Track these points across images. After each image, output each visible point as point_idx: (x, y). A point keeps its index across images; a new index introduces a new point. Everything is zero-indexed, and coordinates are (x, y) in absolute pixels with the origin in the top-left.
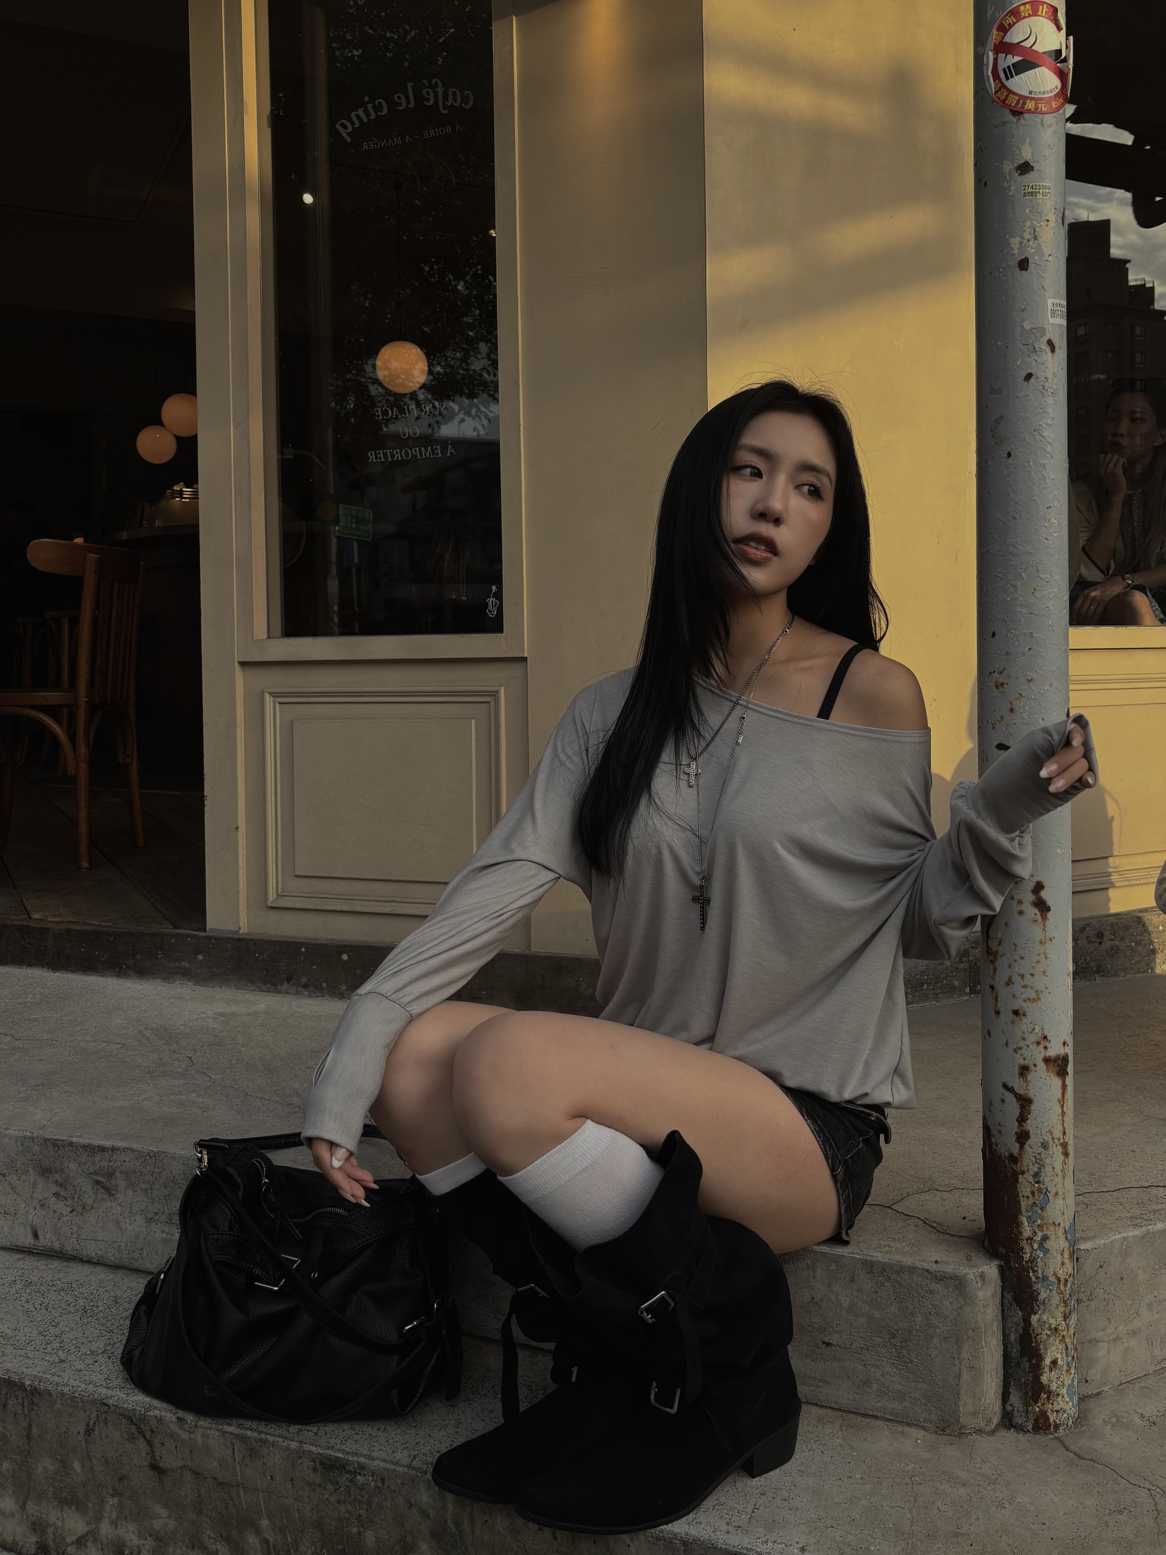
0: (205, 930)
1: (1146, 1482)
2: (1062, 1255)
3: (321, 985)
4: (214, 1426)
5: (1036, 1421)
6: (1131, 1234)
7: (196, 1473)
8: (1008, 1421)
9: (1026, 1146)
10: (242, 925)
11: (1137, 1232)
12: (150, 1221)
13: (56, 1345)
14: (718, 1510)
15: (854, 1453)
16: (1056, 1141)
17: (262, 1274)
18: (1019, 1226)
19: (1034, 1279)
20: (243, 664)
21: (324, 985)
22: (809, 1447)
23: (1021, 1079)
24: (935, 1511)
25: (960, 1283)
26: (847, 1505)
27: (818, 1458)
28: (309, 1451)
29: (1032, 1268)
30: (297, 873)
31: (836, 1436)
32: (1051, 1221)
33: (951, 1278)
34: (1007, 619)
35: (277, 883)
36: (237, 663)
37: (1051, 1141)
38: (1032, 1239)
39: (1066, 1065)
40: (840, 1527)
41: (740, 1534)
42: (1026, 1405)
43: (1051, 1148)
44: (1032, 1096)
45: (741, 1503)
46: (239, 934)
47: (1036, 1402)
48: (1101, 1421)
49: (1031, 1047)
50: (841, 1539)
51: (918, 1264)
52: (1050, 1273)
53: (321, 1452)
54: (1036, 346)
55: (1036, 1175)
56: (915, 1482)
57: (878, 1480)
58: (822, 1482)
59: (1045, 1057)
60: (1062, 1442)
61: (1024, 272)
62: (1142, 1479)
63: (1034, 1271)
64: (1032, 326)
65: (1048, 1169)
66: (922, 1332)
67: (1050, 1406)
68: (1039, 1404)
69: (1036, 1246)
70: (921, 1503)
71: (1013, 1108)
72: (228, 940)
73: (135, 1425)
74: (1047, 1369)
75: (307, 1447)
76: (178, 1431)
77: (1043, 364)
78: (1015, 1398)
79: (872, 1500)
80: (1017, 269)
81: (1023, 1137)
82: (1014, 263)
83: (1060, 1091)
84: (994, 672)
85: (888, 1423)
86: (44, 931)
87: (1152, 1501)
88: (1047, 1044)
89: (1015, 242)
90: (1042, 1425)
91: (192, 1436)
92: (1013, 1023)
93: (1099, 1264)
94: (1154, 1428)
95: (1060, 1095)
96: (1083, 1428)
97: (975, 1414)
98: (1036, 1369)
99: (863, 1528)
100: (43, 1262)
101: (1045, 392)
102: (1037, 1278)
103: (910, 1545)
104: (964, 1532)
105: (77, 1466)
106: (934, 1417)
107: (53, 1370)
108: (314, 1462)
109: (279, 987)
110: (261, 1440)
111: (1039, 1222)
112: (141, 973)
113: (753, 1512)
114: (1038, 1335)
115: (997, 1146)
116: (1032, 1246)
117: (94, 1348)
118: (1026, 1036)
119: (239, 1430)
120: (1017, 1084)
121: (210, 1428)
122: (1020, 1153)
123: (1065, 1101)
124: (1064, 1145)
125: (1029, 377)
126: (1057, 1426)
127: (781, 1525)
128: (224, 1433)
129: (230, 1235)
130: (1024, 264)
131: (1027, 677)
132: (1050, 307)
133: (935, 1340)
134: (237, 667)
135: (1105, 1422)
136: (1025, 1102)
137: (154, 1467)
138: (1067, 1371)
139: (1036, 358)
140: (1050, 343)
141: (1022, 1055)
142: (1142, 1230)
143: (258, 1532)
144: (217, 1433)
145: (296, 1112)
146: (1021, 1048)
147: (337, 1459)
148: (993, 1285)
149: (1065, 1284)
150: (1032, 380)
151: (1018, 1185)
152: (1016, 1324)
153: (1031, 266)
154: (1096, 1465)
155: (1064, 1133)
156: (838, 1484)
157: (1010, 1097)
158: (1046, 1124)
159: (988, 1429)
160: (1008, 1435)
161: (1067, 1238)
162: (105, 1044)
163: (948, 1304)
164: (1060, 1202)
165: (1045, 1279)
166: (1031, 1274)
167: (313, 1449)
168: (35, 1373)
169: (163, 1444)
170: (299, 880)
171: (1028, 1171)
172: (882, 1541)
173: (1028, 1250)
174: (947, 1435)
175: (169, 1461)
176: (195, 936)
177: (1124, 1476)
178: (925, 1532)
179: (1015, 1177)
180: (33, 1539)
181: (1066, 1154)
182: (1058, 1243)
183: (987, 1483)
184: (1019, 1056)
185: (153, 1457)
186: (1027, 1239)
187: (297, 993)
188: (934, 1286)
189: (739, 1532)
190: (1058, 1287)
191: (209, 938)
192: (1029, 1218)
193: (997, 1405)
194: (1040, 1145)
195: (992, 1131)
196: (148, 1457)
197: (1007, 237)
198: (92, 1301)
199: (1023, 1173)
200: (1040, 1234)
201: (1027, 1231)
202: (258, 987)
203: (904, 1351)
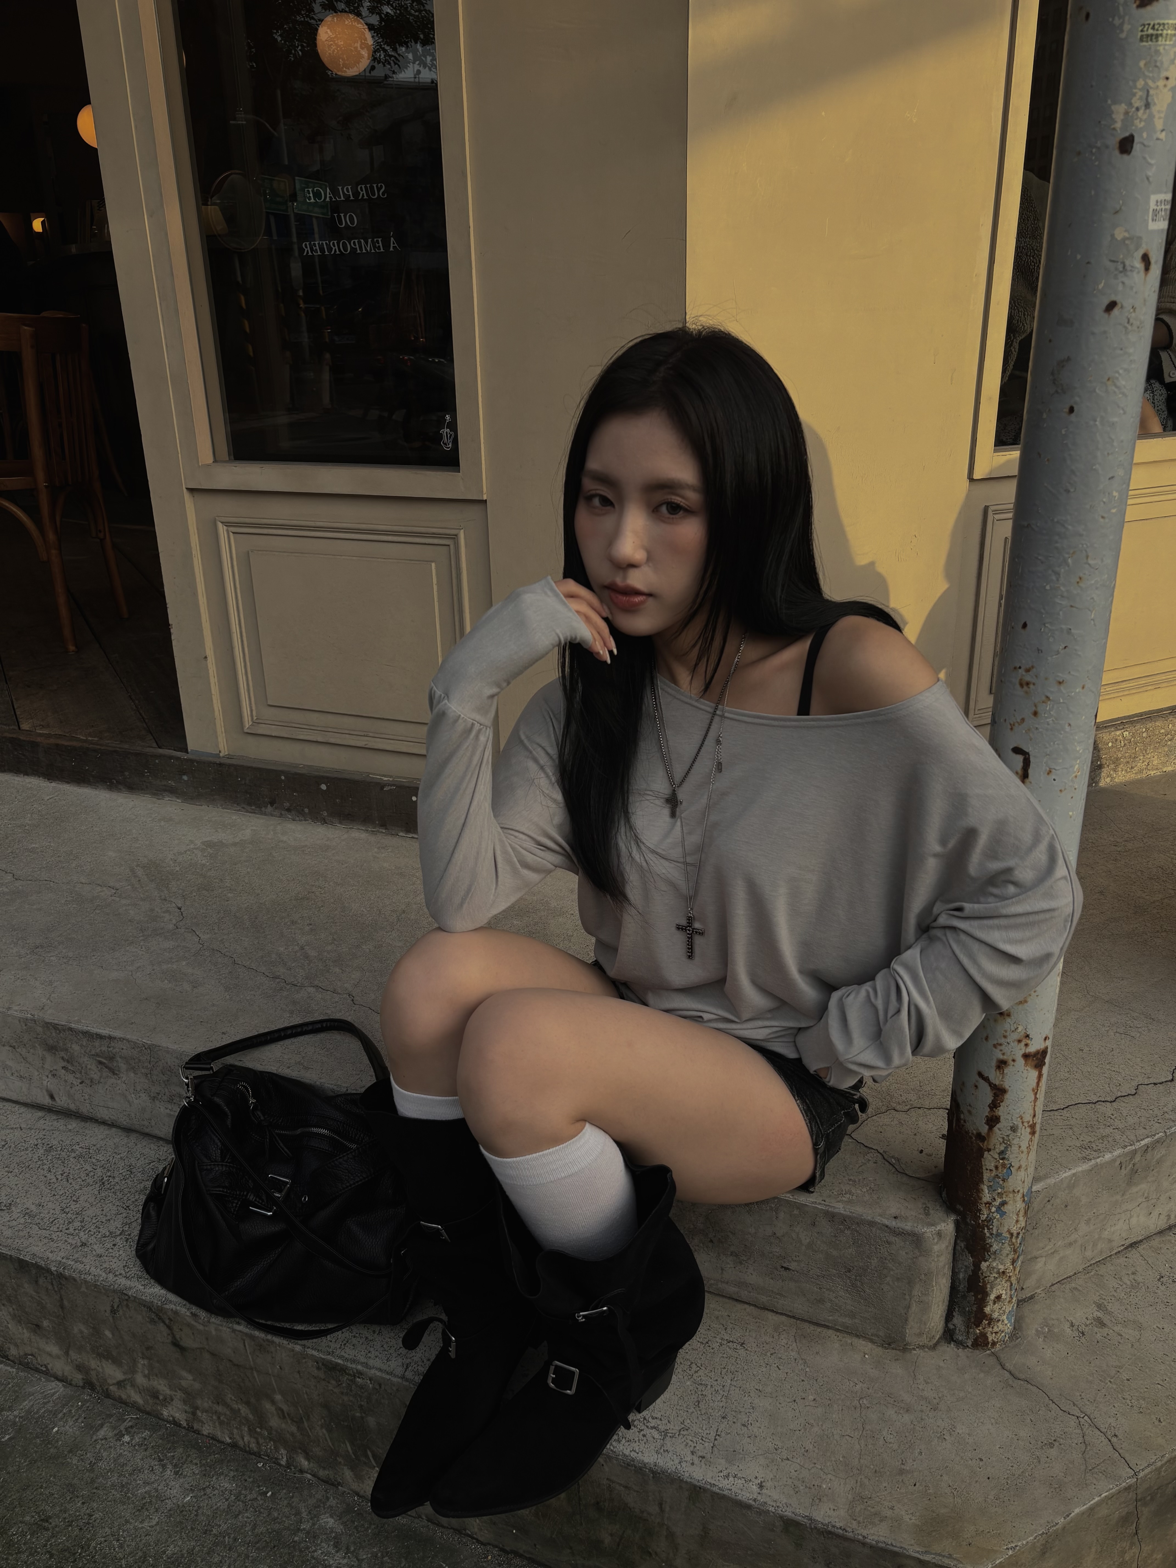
0: (186, 751)
1: (1075, 1408)
2: (1018, 1215)
3: (303, 810)
4: (224, 1324)
5: (976, 1340)
6: (1080, 1169)
7: (213, 1354)
8: (949, 1337)
9: (995, 1129)
10: (221, 748)
11: (1086, 1166)
12: (154, 1099)
13: (77, 1224)
14: (684, 1436)
15: (808, 1370)
16: (1026, 1124)
17: (255, 1200)
18: (979, 1192)
19: (988, 1235)
20: (191, 490)
21: (306, 810)
22: (766, 1360)
23: (998, 1072)
24: (881, 1442)
25: (917, 1239)
26: (801, 1432)
27: (774, 1375)
28: (312, 1355)
29: (987, 1226)
30: (270, 703)
31: (791, 1348)
32: (1011, 1190)
33: (909, 1234)
34: (1043, 611)
35: (251, 711)
36: (185, 490)
37: (1020, 1125)
38: (990, 1204)
39: (1044, 1057)
40: (795, 1460)
41: (704, 1466)
42: (968, 1327)
43: (1019, 1131)
44: (1007, 1087)
45: (704, 1429)
46: (220, 757)
47: (977, 1326)
48: (1034, 1332)
49: (1012, 1044)
50: (796, 1474)
51: (878, 1219)
52: (1004, 1231)
53: (323, 1357)
54: (1127, 263)
55: (1002, 1153)
56: (863, 1405)
57: (829, 1402)
58: (778, 1404)
59: (1025, 1053)
60: (998, 1359)
61: (1125, 156)
62: (1072, 1403)
63: (989, 1229)
64: (1127, 235)
65: (1015, 1148)
66: (876, 1271)
67: (990, 1329)
68: (980, 1328)
69: (993, 1209)
70: (869, 1432)
71: (986, 1095)
72: (210, 764)
73: (154, 1313)
74: (991, 1303)
75: (310, 1352)
76: (193, 1323)
77: (1132, 288)
78: (958, 1321)
79: (824, 1427)
80: (1117, 152)
81: (993, 1121)
82: (1113, 142)
83: (1036, 1081)
84: (1020, 668)
85: (838, 1334)
86: (34, 745)
87: (1079, 1431)
88: (1029, 1042)
89: (1119, 111)
90: (981, 1343)
91: (206, 1329)
92: (995, 1021)
93: (1048, 1199)
94: (1083, 1340)
95: (1035, 1085)
96: (1017, 1341)
97: (920, 1334)
98: (982, 1301)
99: (815, 1461)
100: (62, 1122)
101: (1129, 327)
102: (992, 1234)
103: (859, 1483)
104: (908, 1468)
105: (108, 1333)
106: (881, 1334)
107: (76, 1256)
108: (317, 1363)
109: (263, 809)
110: (268, 1340)
111: (1000, 1190)
112: (132, 788)
113: (716, 1439)
114: (986, 1277)
115: (965, 1121)
116: (990, 1210)
117: (112, 1229)
118: (1008, 1034)
119: (247, 1330)
120: (993, 1075)
121: (222, 1325)
122: (988, 1134)
123: (1039, 1089)
124: (1033, 1127)
125: (1112, 306)
126: (994, 1344)
127: (741, 1456)
128: (234, 1331)
129: (222, 1165)
130: (1126, 145)
131: (1058, 679)
132: (1152, 206)
133: (888, 1279)
134: (187, 495)
135: (1038, 1333)
136: (999, 1092)
137: (176, 1344)
138: (1009, 1302)
139: (1125, 280)
140: (1146, 259)
141: (1001, 1050)
142: (1091, 1164)
143: (273, 1402)
144: (228, 1330)
145: (281, 989)
146: (1001, 1045)
147: (337, 1364)
148: (948, 1239)
149: (1017, 1237)
150: (1116, 311)
151: (983, 1160)
152: (966, 1266)
153: (1137, 147)
154: (1029, 1386)
155: (1034, 1116)
156: (792, 1407)
157: (983, 1084)
158: (1018, 1111)
159: (931, 1343)
160: (948, 1349)
161: (1024, 1201)
162: (99, 888)
163: (904, 1253)
164: (1022, 1173)
165: (999, 1235)
166: (986, 1231)
167: (315, 1353)
168: (59, 1259)
169: (181, 1330)
170: (272, 709)
171: (995, 1148)
172: (833, 1478)
173: (985, 1212)
174: (893, 1349)
175: (188, 1342)
176: (178, 759)
177: (1055, 1401)
178: (872, 1467)
179: (980, 1153)
180: (80, 1376)
181: (1033, 1133)
182: (1015, 1205)
183: (929, 1408)
184: (997, 1051)
185: (174, 1337)
186: (986, 1204)
187: (281, 816)
188: (892, 1239)
189: (703, 1463)
190: (1011, 1240)
191: (191, 761)
192: (989, 1187)
193: (940, 1326)
194: (1009, 1128)
195: (962, 1109)
196: (170, 1337)
197: (1109, 102)
198: (108, 1170)
199: (989, 1150)
200: (999, 1201)
201: (986, 1196)
202: (243, 808)
203: (859, 1284)
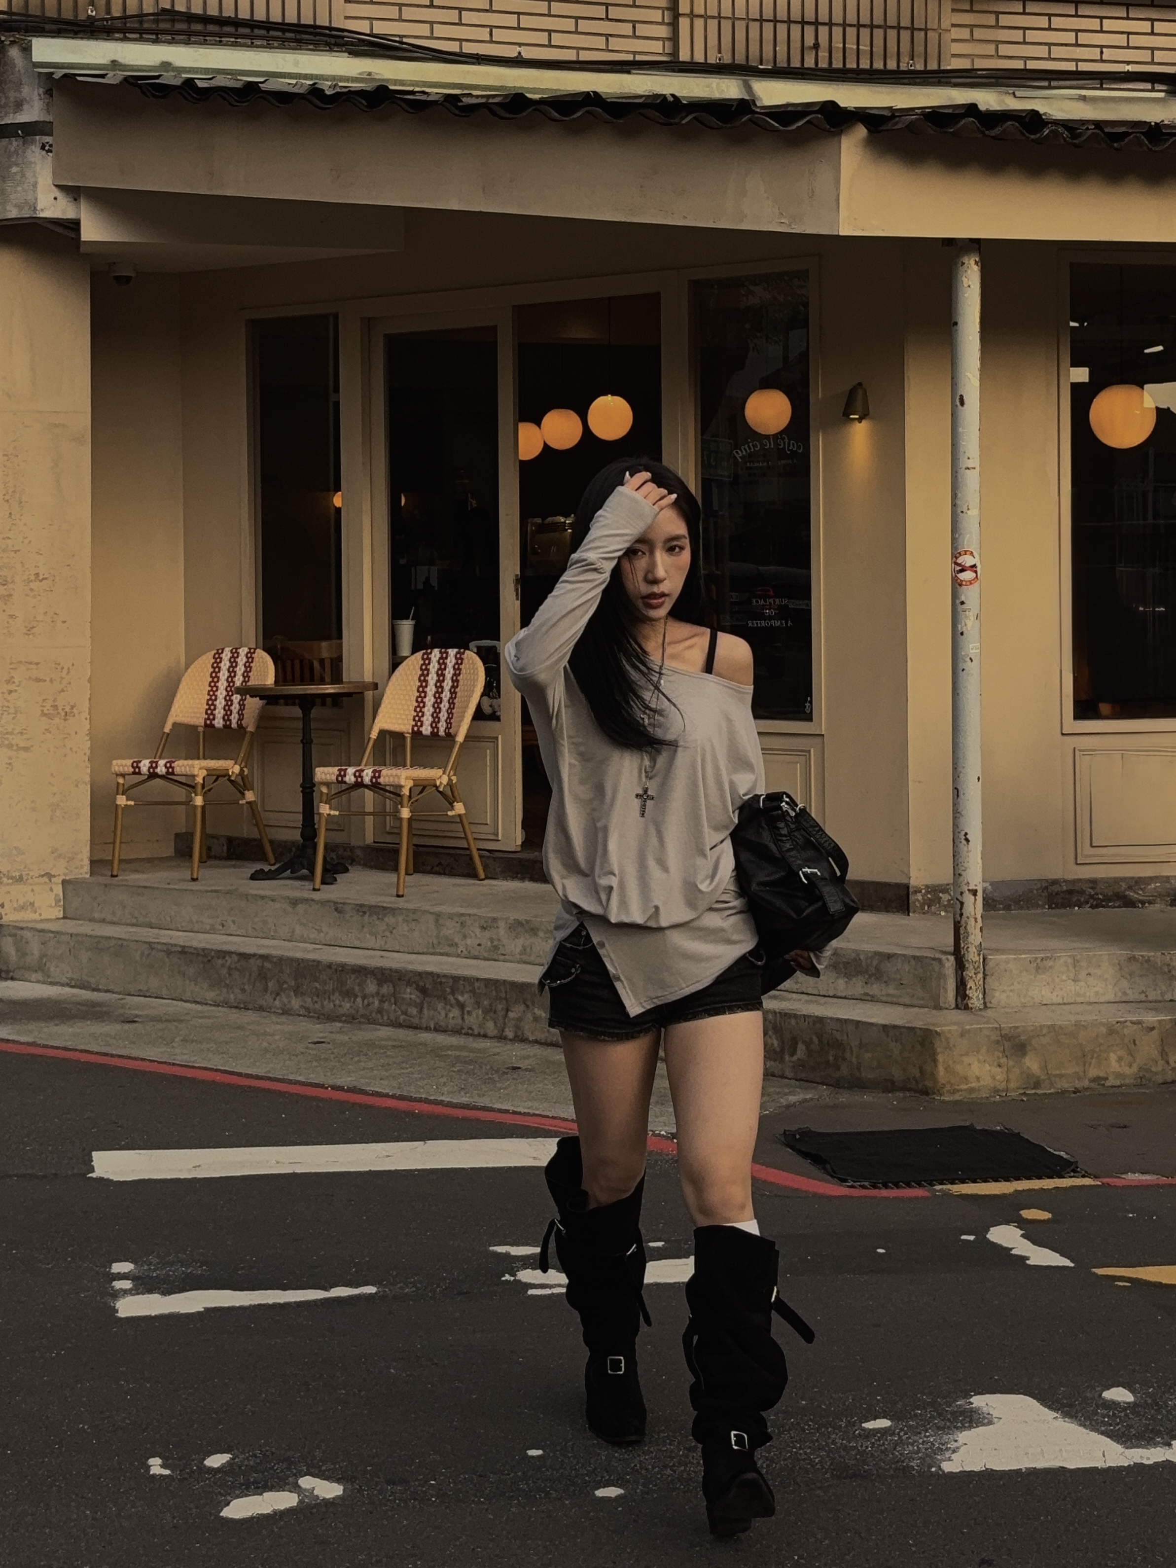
2: (974, 953)
5: (965, 1006)
8: (957, 1007)
16: (972, 917)
19: (965, 963)
23: (961, 896)
25: (940, 960)
29: (965, 959)
32: (970, 942)
33: (938, 959)
37: (970, 916)
38: (963, 948)
39: (976, 892)
42: (962, 1001)
43: (970, 919)
44: (964, 901)
47: (965, 1000)
48: (989, 1010)
49: (964, 886)
51: (929, 956)
52: (970, 960)
54: (966, 660)
55: (965, 927)
59: (968, 889)
60: (975, 1012)
61: (962, 636)
64: (965, 654)
65: (969, 925)
67: (971, 1002)
68: (967, 1001)
71: (959, 906)
74: (969, 990)
77: (968, 666)
78: (959, 998)
81: (961, 915)
82: (959, 633)
83: (974, 900)
85: (919, 1007)
90: (967, 1008)
92: (958, 878)
95: (973, 902)
97: (946, 1003)
98: (965, 990)
106: (933, 1004)
114: (966, 979)
116: (964, 950)
118: (962, 882)
120: (960, 898)
122: (960, 920)
123: (975, 903)
124: (975, 918)
126: (972, 1009)
136: (962, 904)
138: (976, 991)
139: (966, 664)
140: (971, 659)
141: (961, 888)
146: (961, 886)
148: (951, 964)
149: (975, 963)
150: (965, 671)
152: (959, 976)
153: (965, 634)
155: (975, 914)
157: (958, 902)
158: (968, 910)
159: (951, 1008)
160: (956, 1010)
161: (976, 948)
164: (973, 936)
165: (969, 962)
166: (964, 961)
173: (962, 951)
181: (976, 921)
182: (973, 949)
186: (964, 954)
190: (973, 963)
192: (963, 940)
193: (954, 1001)
199: (961, 926)
200: (966, 946)
201: (962, 945)
203: (924, 984)
